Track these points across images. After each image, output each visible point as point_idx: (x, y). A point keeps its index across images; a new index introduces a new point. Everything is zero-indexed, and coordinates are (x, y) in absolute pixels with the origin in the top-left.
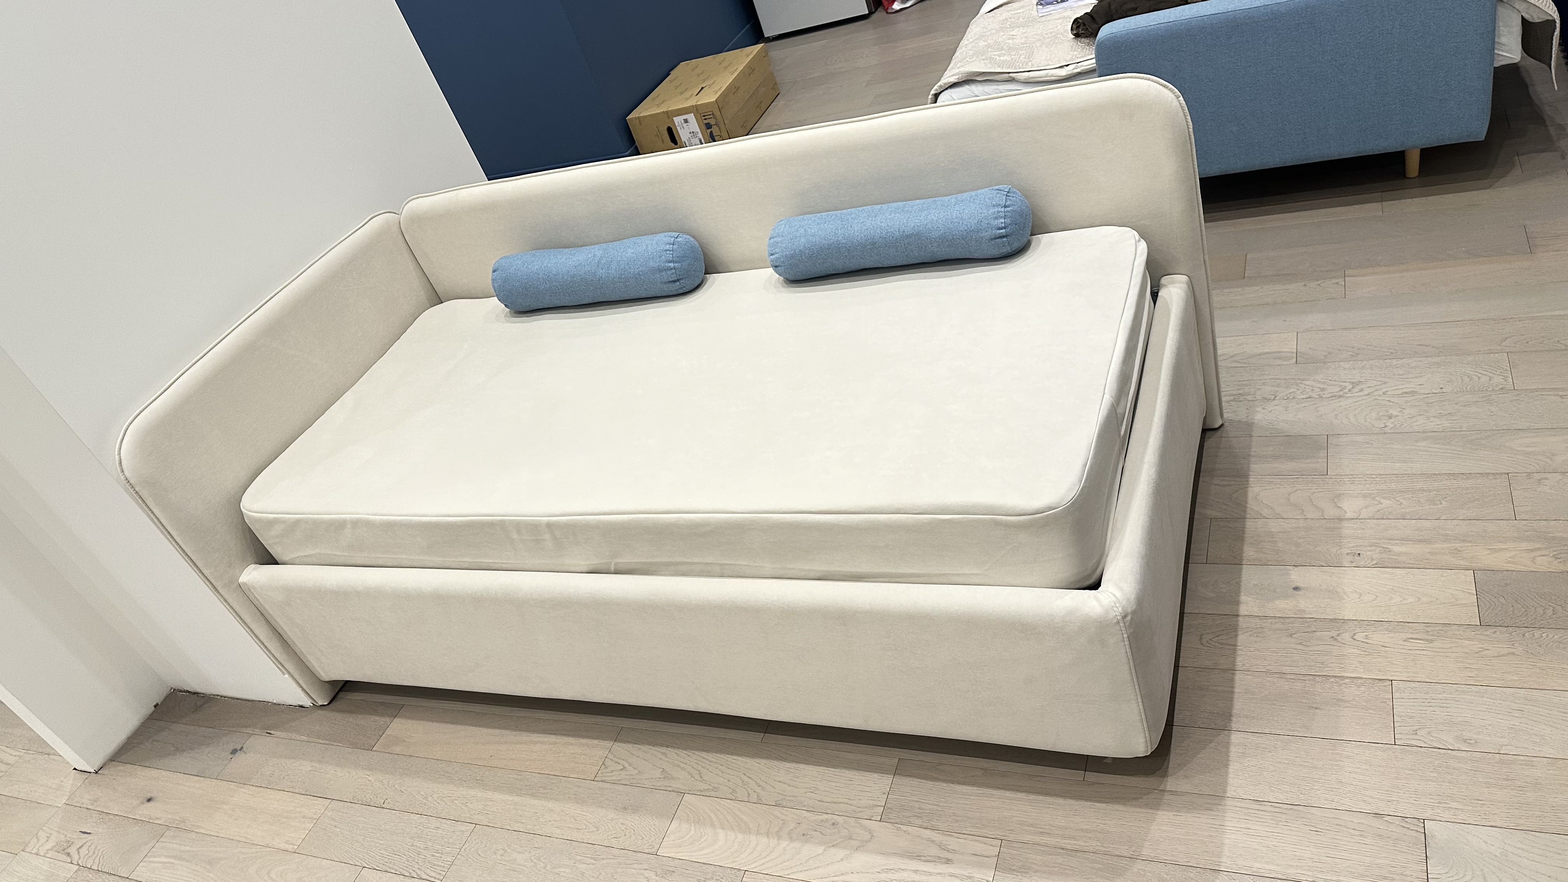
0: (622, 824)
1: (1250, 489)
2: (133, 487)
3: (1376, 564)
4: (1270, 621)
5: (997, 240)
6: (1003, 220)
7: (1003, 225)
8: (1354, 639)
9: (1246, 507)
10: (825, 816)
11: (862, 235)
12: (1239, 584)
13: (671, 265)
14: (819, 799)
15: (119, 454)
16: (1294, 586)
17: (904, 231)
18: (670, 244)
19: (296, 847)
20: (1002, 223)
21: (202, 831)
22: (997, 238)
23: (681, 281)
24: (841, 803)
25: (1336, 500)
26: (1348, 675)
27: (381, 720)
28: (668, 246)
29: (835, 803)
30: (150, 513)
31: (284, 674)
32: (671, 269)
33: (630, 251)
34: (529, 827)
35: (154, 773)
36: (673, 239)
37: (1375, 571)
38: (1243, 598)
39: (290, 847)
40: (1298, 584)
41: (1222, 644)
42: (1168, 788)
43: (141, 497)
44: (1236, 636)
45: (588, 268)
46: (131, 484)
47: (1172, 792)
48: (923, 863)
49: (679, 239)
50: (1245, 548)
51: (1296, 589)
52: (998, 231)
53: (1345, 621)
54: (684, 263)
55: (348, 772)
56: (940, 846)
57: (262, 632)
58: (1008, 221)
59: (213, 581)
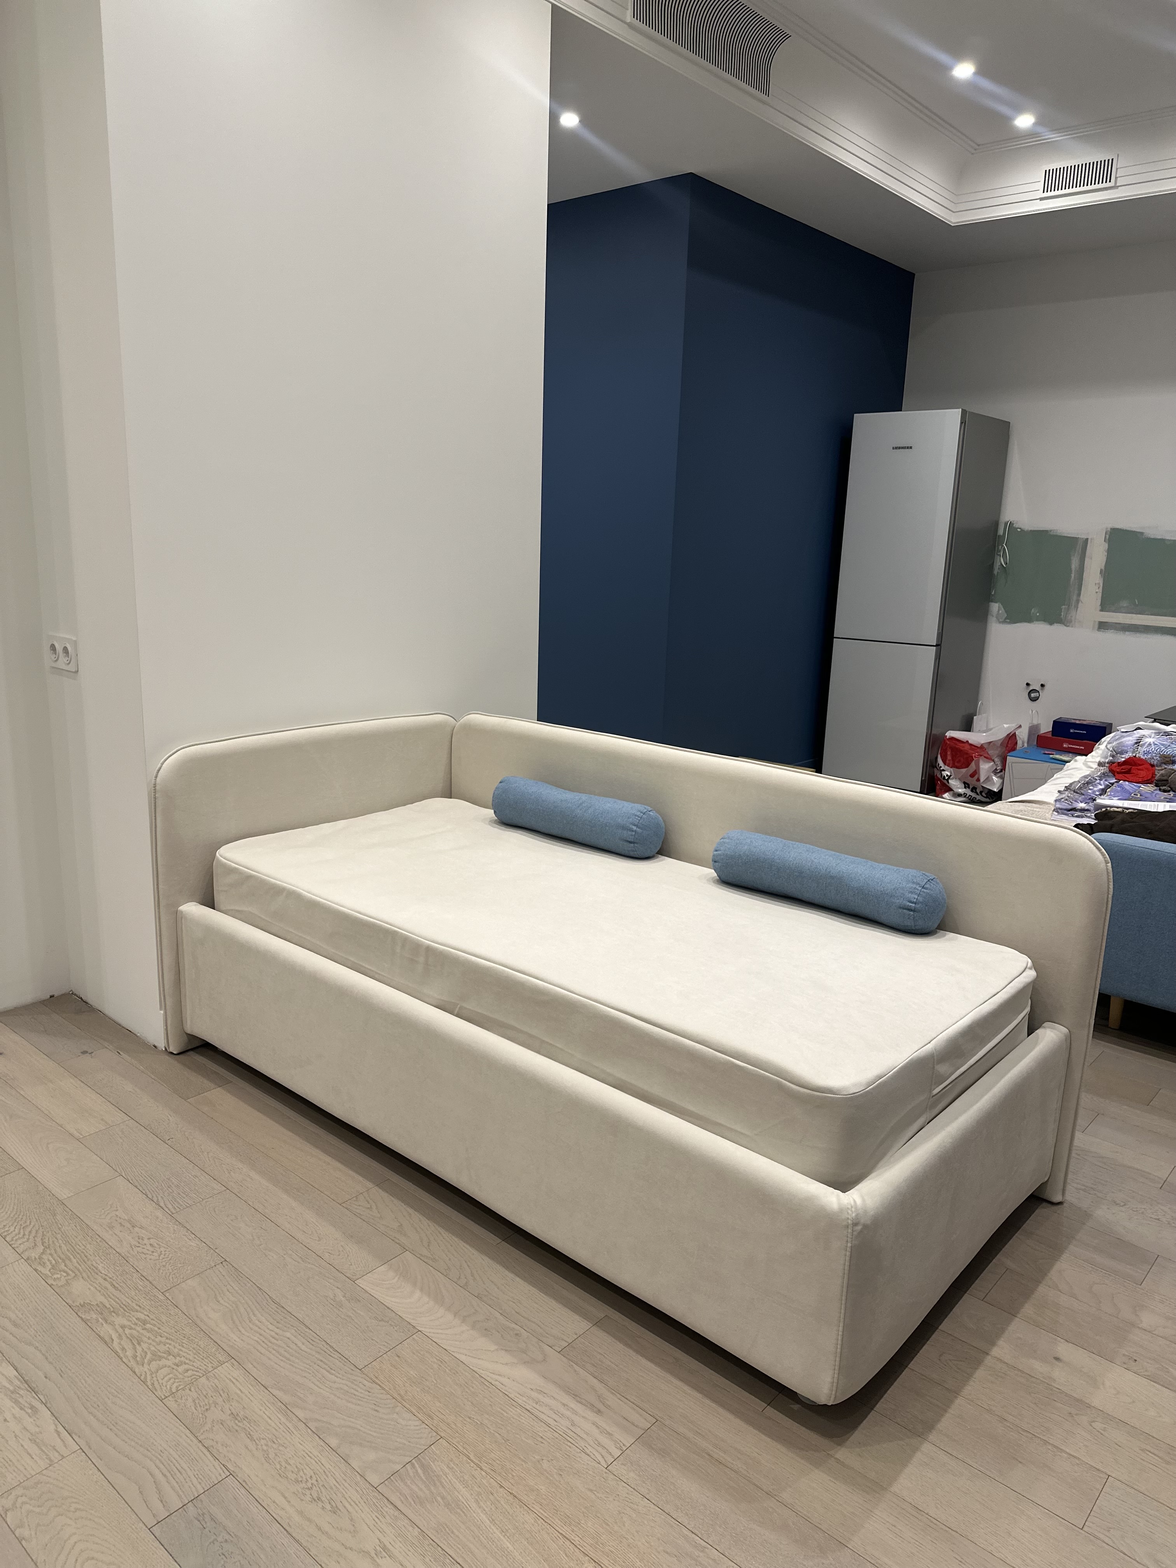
0: (342, 1246)
1: (1059, 1262)
2: (155, 792)
3: (1148, 1376)
4: (1016, 1372)
5: (905, 911)
6: (916, 897)
7: (915, 900)
8: (1091, 1425)
9: (1046, 1274)
10: (514, 1326)
11: (795, 862)
12: (1003, 1330)
13: (635, 828)
14: (516, 1310)
15: (162, 764)
16: (1055, 1356)
17: (830, 872)
18: (641, 812)
19: (81, 1137)
20: (915, 898)
21: (22, 1093)
22: (906, 909)
23: (636, 845)
24: (534, 1323)
25: (1137, 1309)
26: (1068, 1451)
27: (207, 1083)
28: (639, 813)
29: (529, 1320)
30: (154, 818)
31: (161, 1009)
32: (633, 831)
33: (609, 805)
34: (266, 1211)
35: (17, 1038)
36: (645, 810)
37: (1145, 1381)
38: (1001, 1342)
39: (77, 1134)
40: (1061, 1357)
41: (959, 1369)
42: (837, 1456)
43: (155, 803)
44: (976, 1369)
45: (570, 805)
46: (155, 789)
47: (838, 1461)
48: (576, 1403)
49: (651, 813)
50: (1026, 1306)
51: (1057, 1359)
52: (908, 903)
53: (1089, 1406)
54: (644, 832)
55: (157, 1106)
56: (600, 1397)
57: (168, 960)
58: (920, 899)
59: (161, 897)
